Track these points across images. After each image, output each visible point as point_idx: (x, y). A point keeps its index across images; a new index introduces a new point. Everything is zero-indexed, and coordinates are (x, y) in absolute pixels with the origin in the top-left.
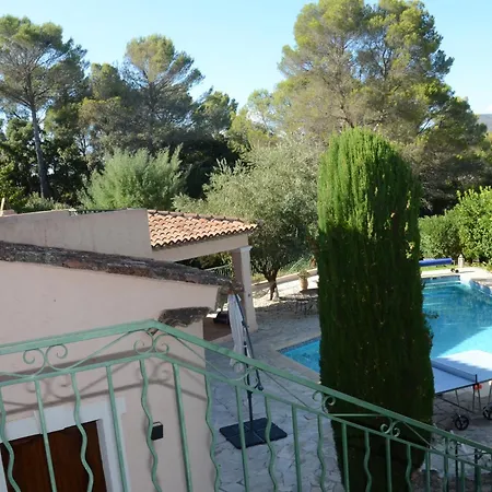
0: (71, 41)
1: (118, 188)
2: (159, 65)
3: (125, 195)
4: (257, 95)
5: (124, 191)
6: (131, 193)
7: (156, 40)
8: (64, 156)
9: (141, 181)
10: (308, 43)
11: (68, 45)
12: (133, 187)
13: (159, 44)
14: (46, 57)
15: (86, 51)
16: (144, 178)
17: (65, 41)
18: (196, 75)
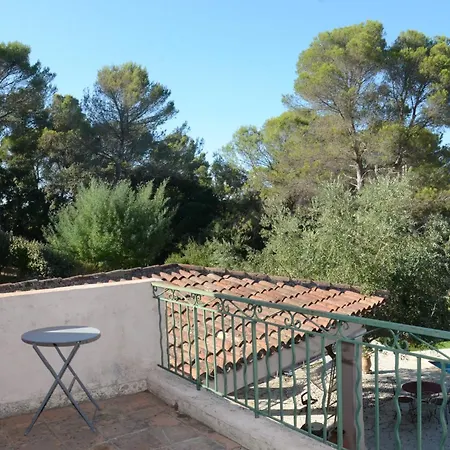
0: (38, 63)
1: (95, 226)
2: (135, 94)
3: (102, 233)
4: (244, 131)
5: (102, 228)
6: (110, 231)
7: (132, 69)
8: (20, 186)
9: (122, 217)
10: (333, 71)
11: (35, 68)
12: (114, 224)
13: (136, 72)
14: (11, 78)
15: (55, 75)
16: (127, 214)
17: (32, 63)
18: (171, 109)
